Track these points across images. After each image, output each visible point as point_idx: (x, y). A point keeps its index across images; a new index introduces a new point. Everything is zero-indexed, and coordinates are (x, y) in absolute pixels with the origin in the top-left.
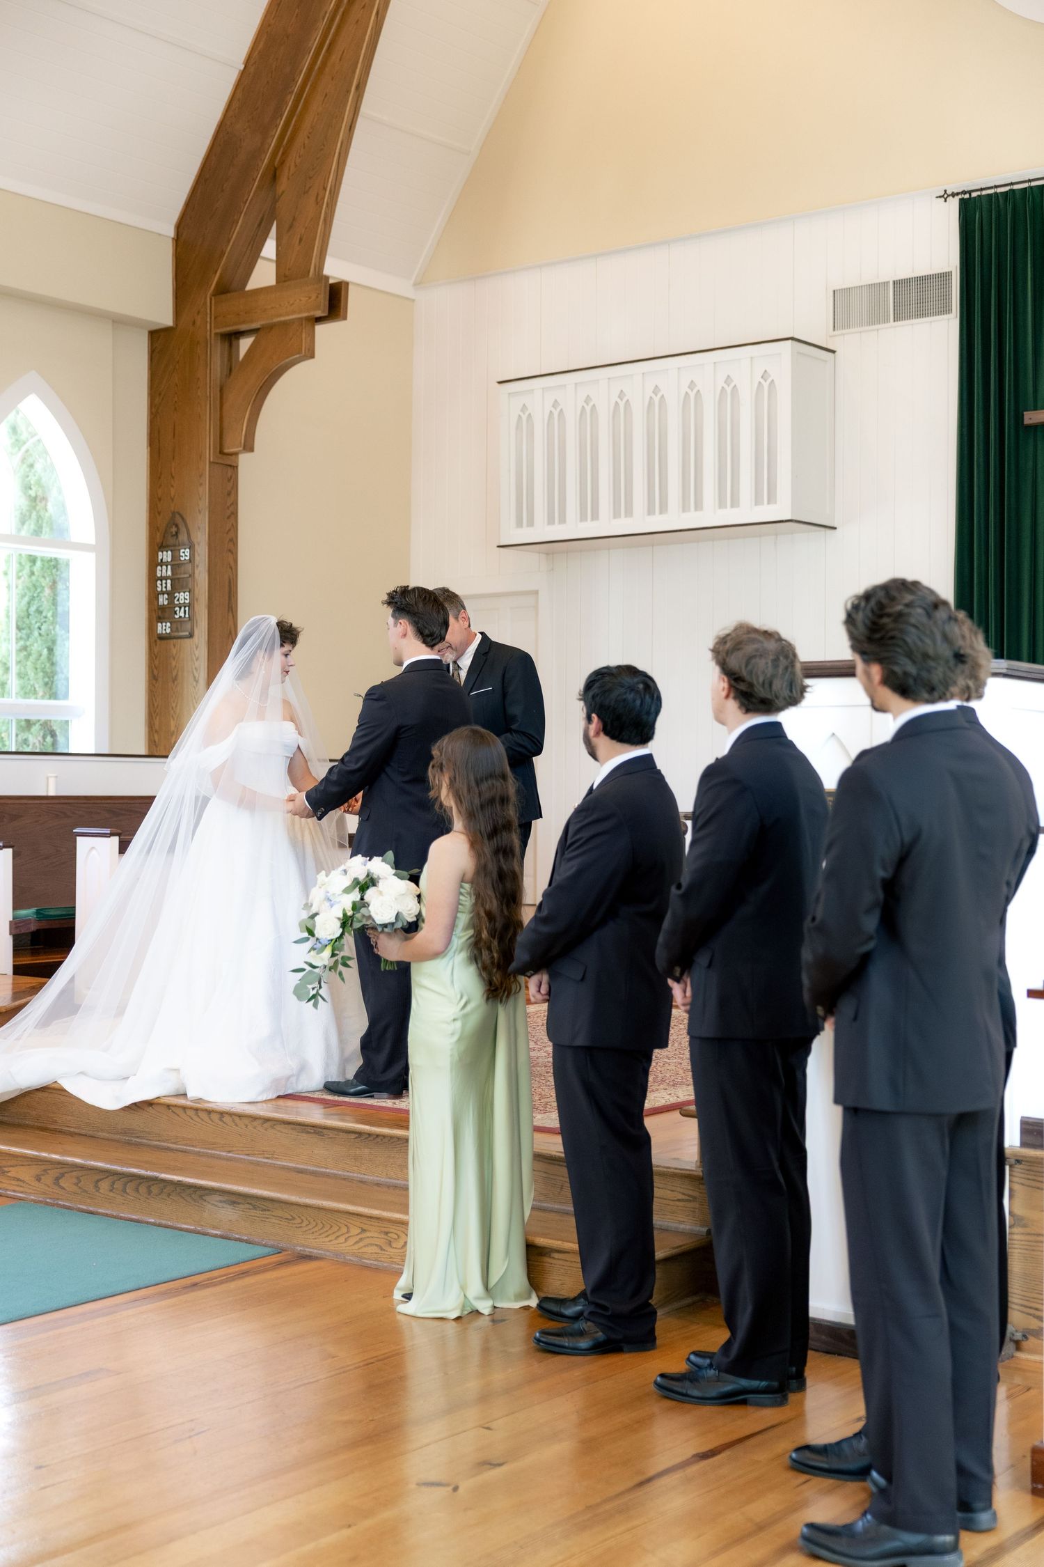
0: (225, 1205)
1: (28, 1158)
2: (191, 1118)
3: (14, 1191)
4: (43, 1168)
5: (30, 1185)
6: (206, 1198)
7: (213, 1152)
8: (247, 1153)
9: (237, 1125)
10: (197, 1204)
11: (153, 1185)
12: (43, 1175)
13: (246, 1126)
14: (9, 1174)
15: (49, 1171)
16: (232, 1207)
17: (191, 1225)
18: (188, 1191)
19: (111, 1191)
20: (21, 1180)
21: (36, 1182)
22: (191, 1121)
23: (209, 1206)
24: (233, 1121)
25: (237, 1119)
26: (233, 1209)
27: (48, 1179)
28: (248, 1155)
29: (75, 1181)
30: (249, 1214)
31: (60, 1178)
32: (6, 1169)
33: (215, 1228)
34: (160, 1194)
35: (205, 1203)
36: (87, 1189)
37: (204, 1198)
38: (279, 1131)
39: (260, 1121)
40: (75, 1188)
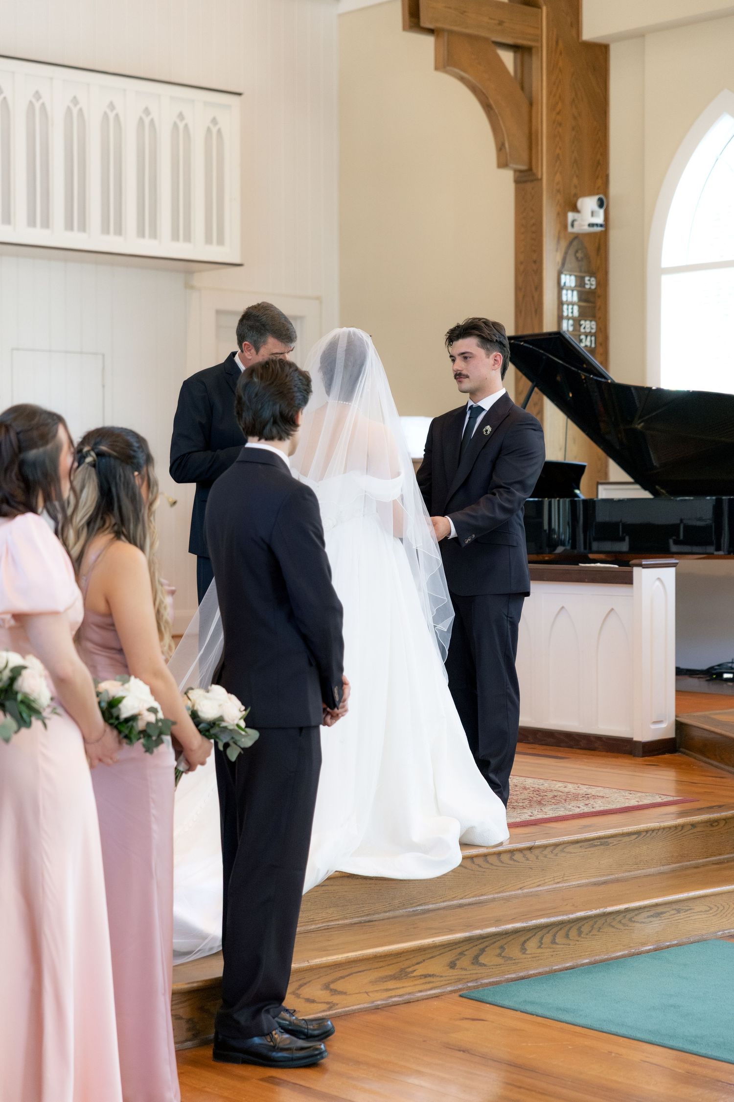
0: (650, 919)
1: (444, 945)
2: (481, 867)
3: (421, 991)
4: (459, 950)
5: (441, 976)
6: (636, 919)
7: (508, 894)
8: (539, 883)
9: (528, 859)
10: (627, 928)
11: (583, 925)
12: (458, 959)
13: (537, 858)
14: (415, 974)
15: (465, 953)
16: (658, 919)
17: (624, 950)
18: (619, 918)
19: (540, 947)
20: (430, 976)
21: (451, 970)
22: (480, 869)
23: (638, 925)
24: (524, 856)
25: (527, 853)
26: (660, 920)
27: (465, 962)
28: (538, 886)
29: (498, 951)
30: (674, 919)
31: (481, 954)
32: (410, 969)
33: (644, 944)
34: (590, 932)
35: (635, 924)
36: (511, 956)
37: (633, 919)
38: (568, 853)
39: (552, 848)
40: (500, 960)
